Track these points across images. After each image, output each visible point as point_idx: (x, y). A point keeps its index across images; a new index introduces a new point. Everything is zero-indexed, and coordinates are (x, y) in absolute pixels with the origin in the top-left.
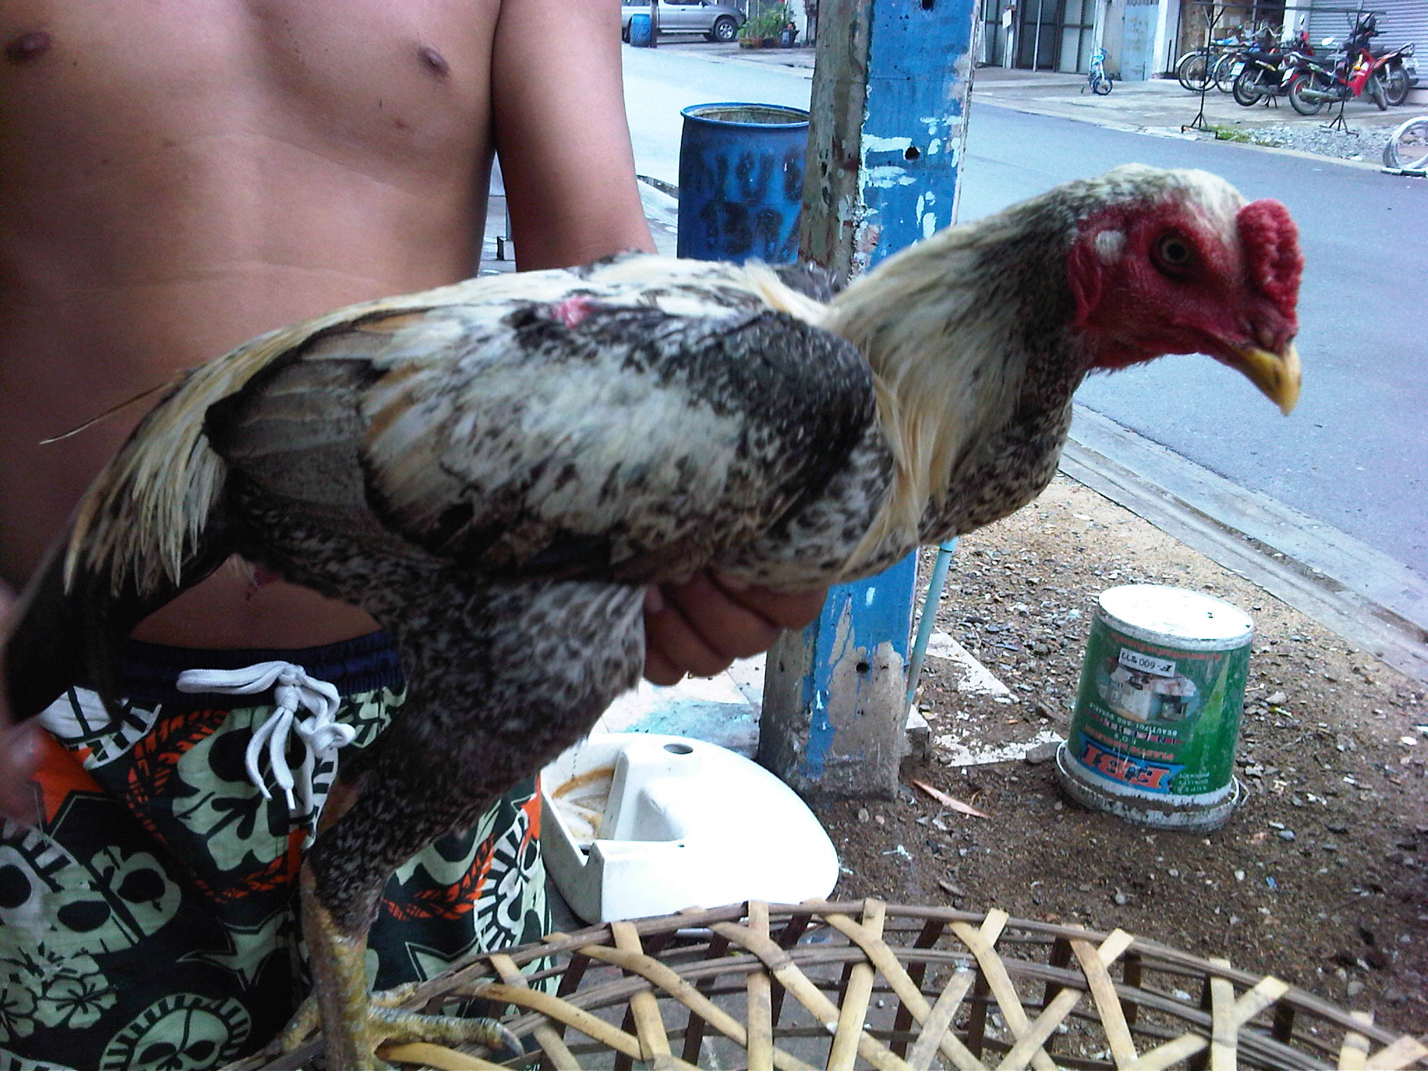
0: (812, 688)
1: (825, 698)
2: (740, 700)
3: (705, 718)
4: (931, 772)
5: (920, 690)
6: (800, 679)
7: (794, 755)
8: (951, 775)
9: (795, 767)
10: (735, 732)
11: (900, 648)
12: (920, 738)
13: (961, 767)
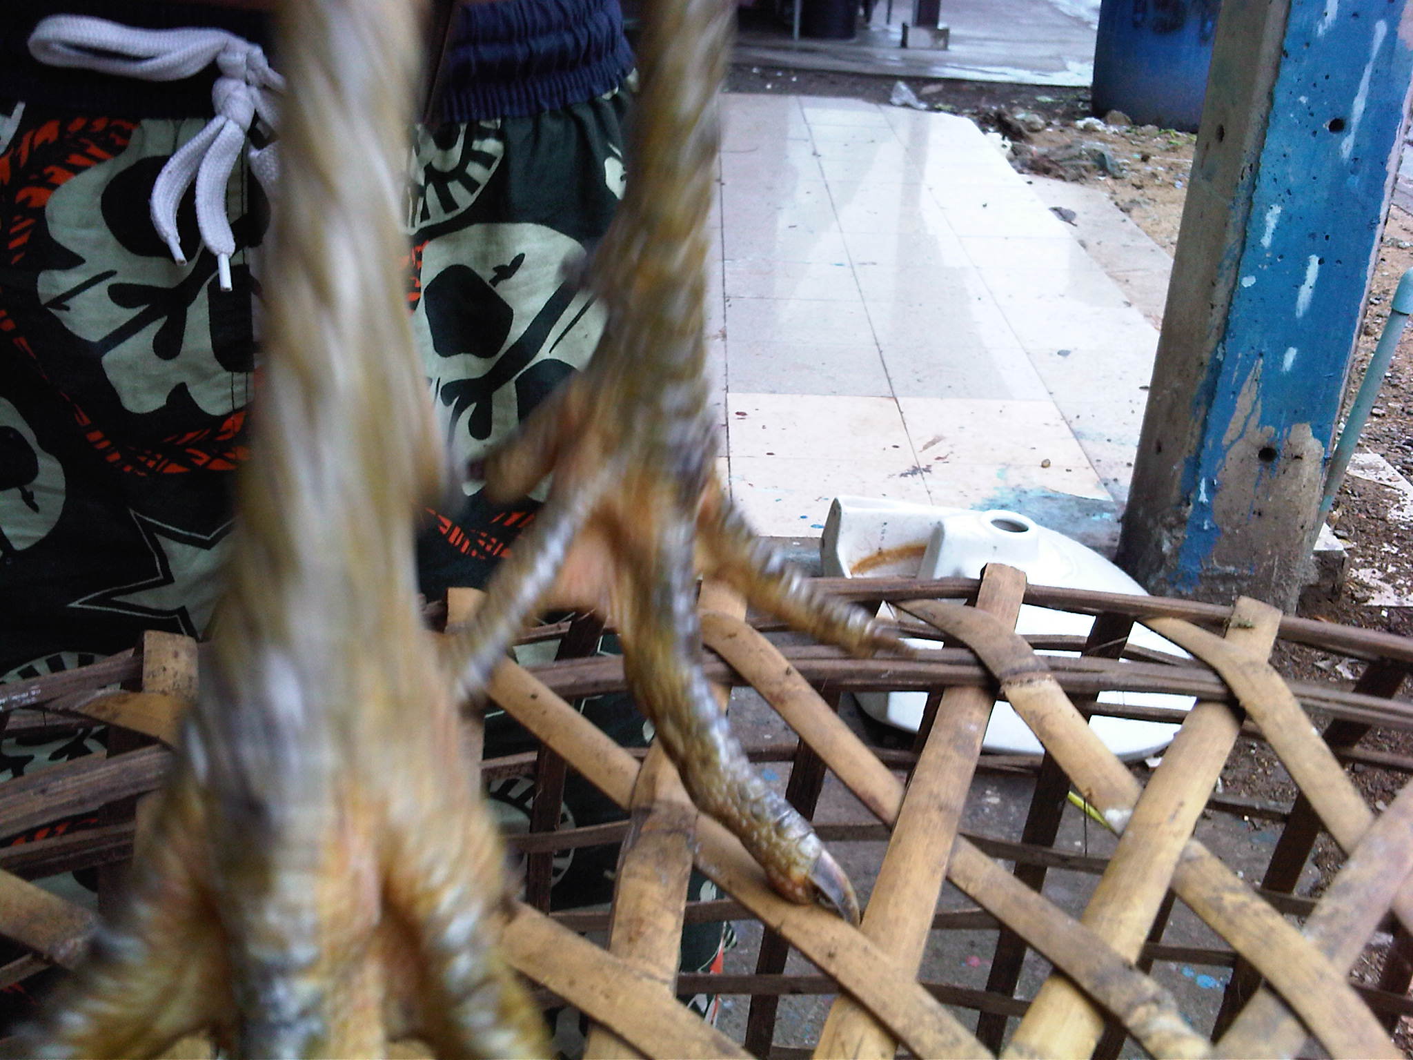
0: (1196, 473)
1: (1211, 489)
2: (1102, 496)
3: (1056, 511)
4: (1340, 608)
5: (1336, 514)
6: (1181, 461)
7: (1162, 559)
8: (1366, 615)
9: (1162, 574)
10: (1092, 530)
11: (1322, 435)
12: (1330, 564)
13: (1381, 608)
